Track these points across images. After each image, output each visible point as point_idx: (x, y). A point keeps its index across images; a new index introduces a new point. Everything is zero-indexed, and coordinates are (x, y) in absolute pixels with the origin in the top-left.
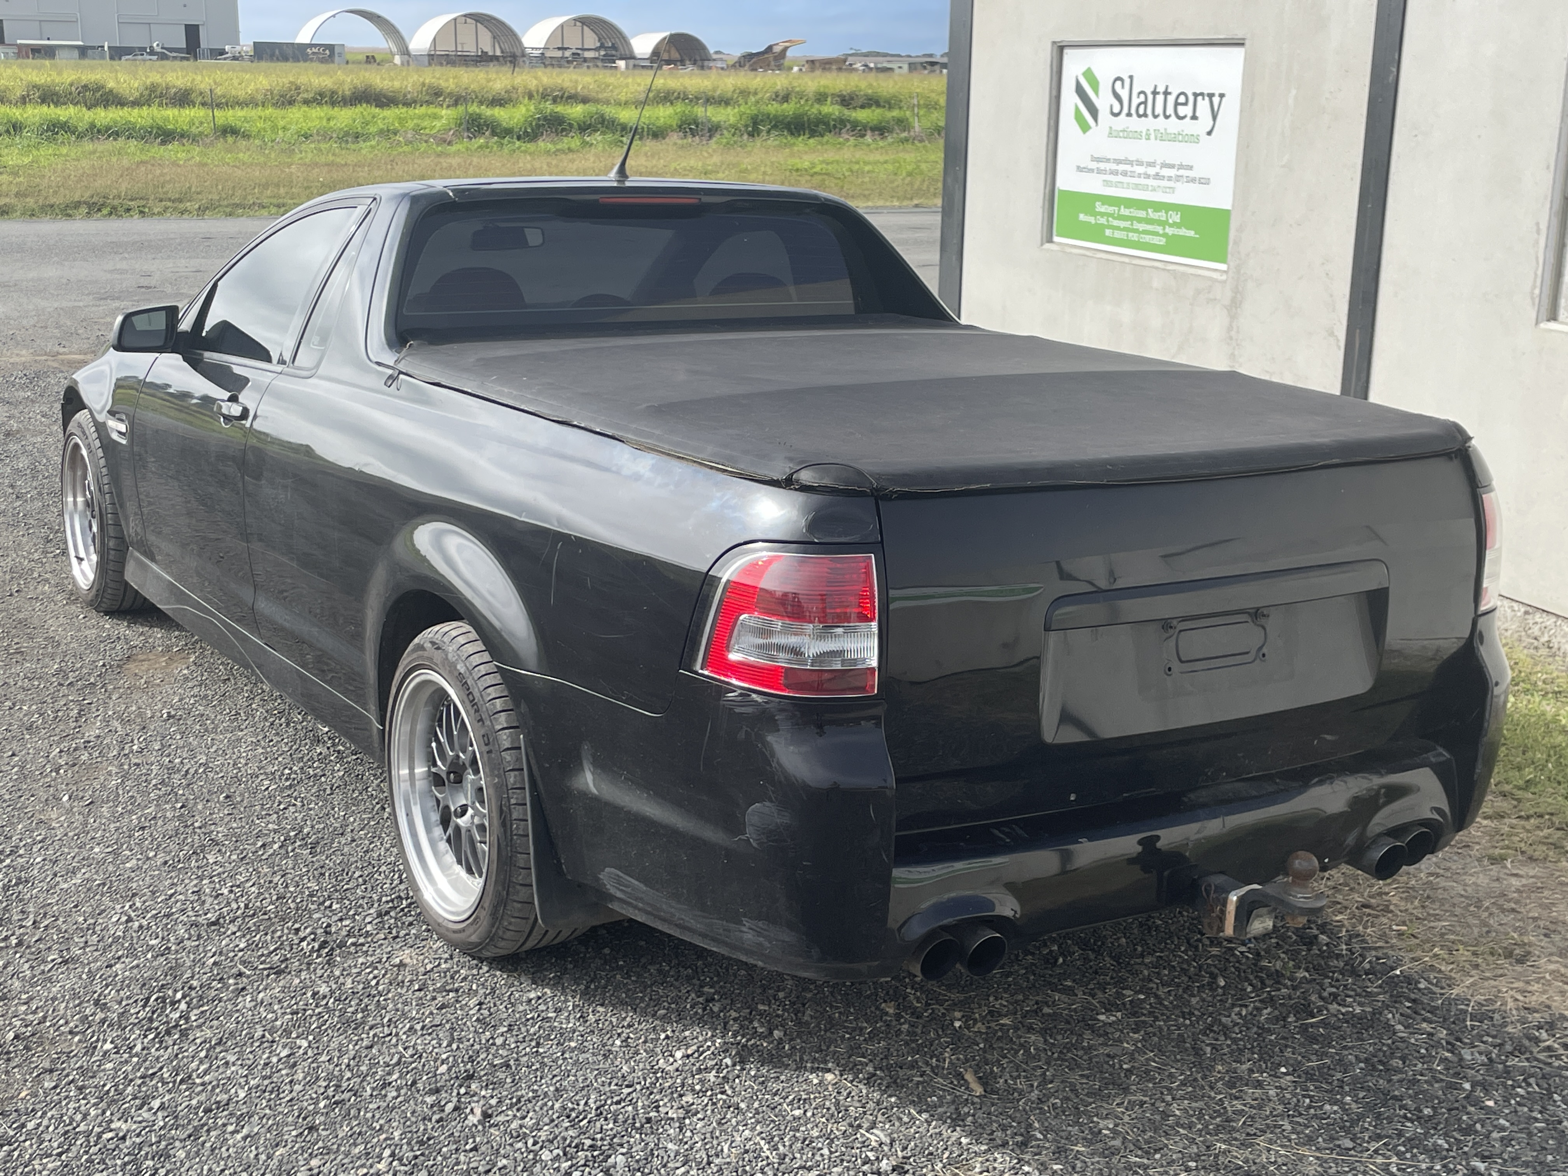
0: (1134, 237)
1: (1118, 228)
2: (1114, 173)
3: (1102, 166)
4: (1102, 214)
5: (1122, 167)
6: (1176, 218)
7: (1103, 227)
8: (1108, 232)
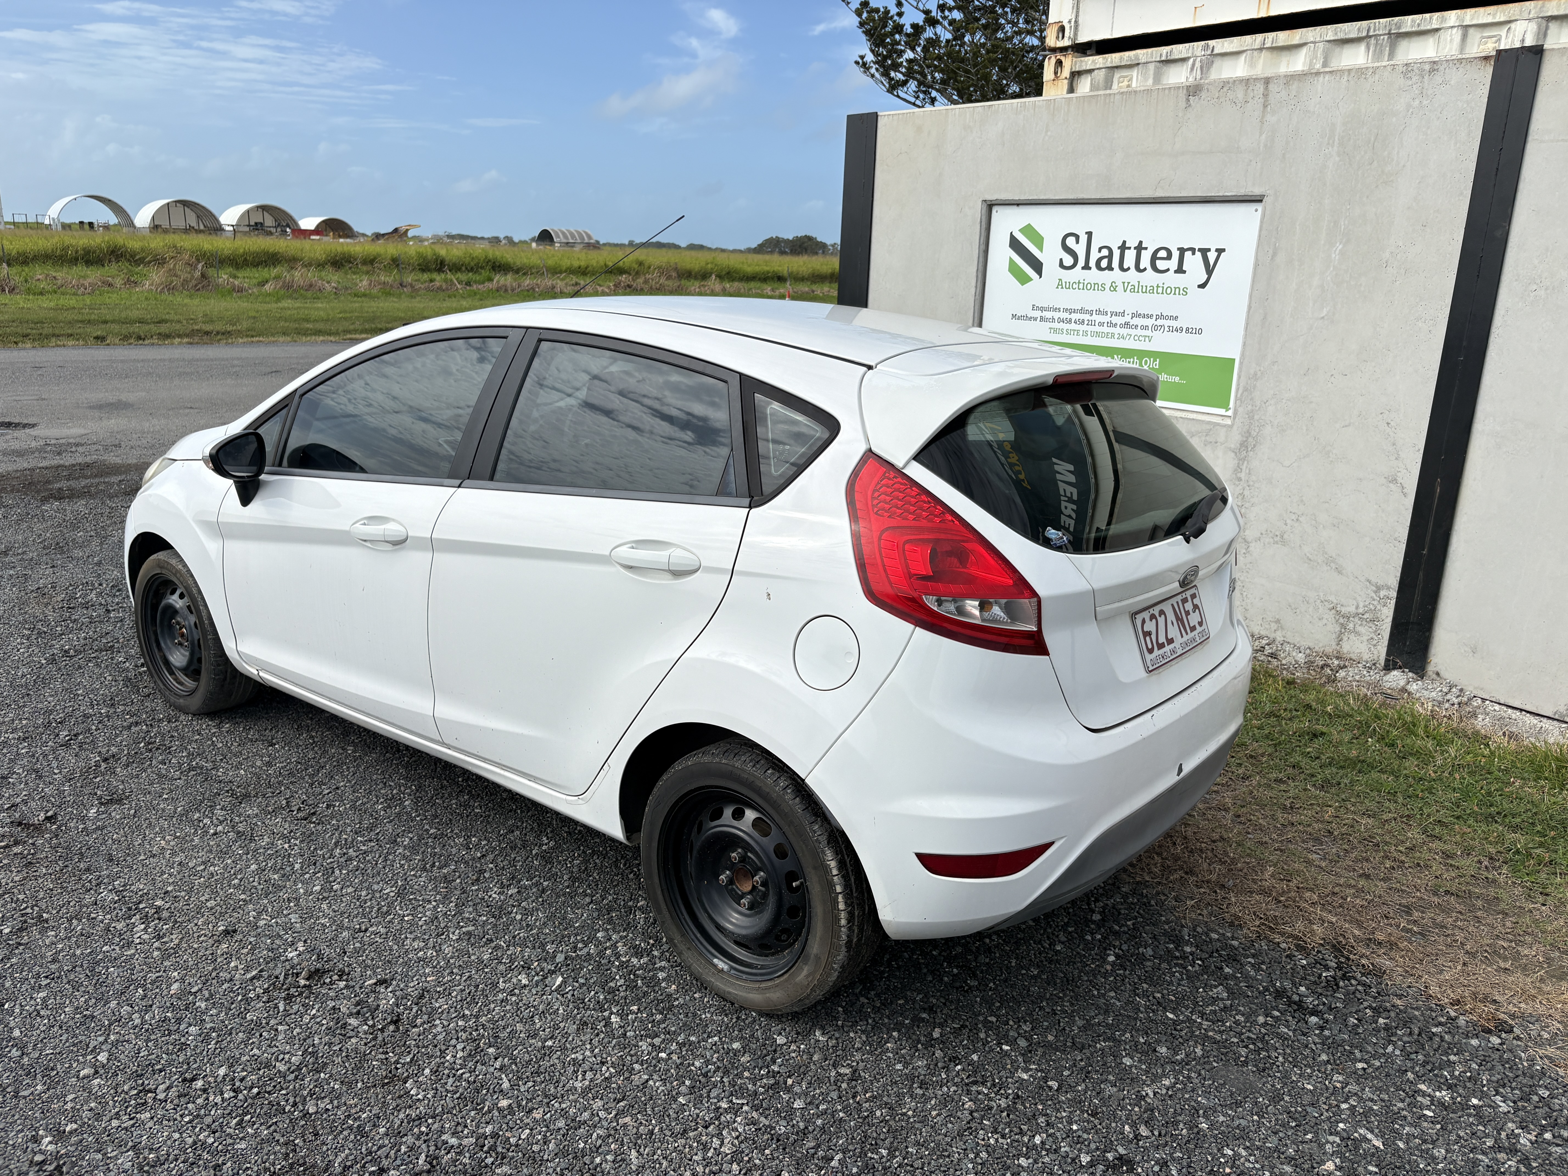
2: (1066, 321)
3: (1048, 314)
5: (1076, 316)
6: (1153, 364)
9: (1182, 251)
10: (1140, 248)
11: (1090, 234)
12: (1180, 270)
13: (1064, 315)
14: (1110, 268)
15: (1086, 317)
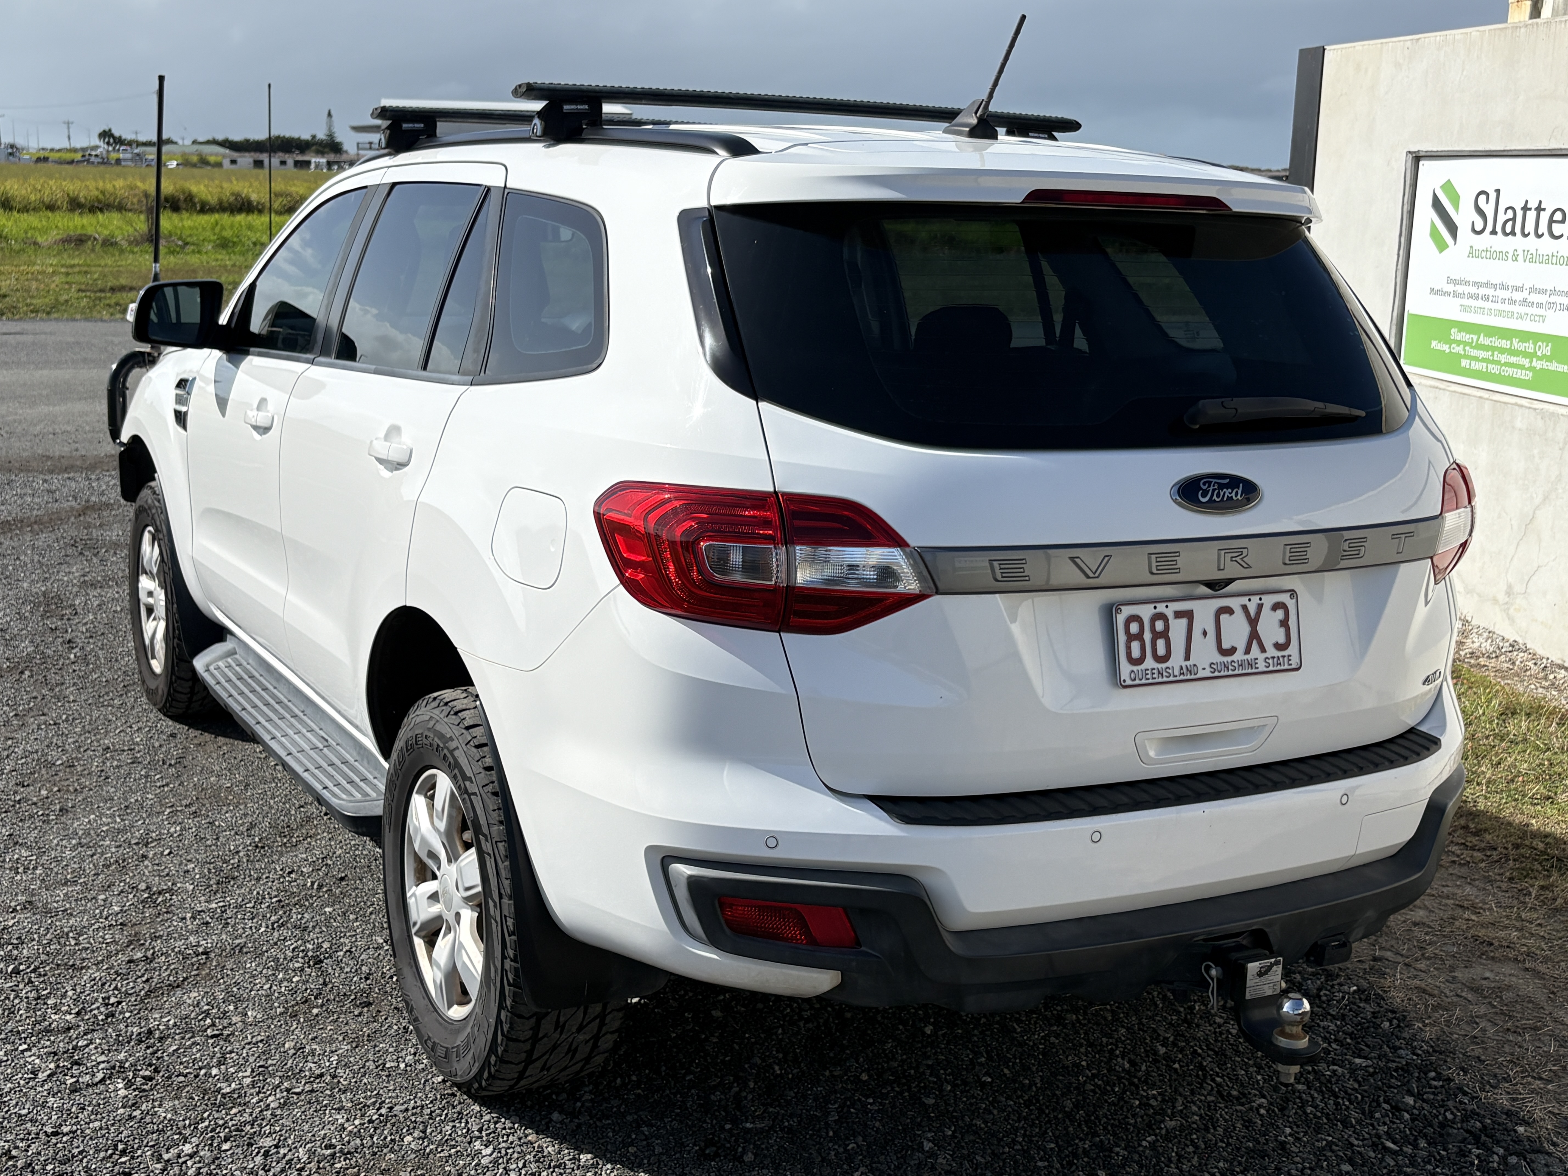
0: (1494, 369)
1: (1476, 359)
3: (1460, 289)
4: (1459, 343)
5: (1482, 291)
6: (1546, 349)
7: (1459, 357)
8: (1464, 362)
10: (1539, 209)
11: (1498, 191)
13: (1473, 290)
14: (1513, 233)
15: (1489, 292)
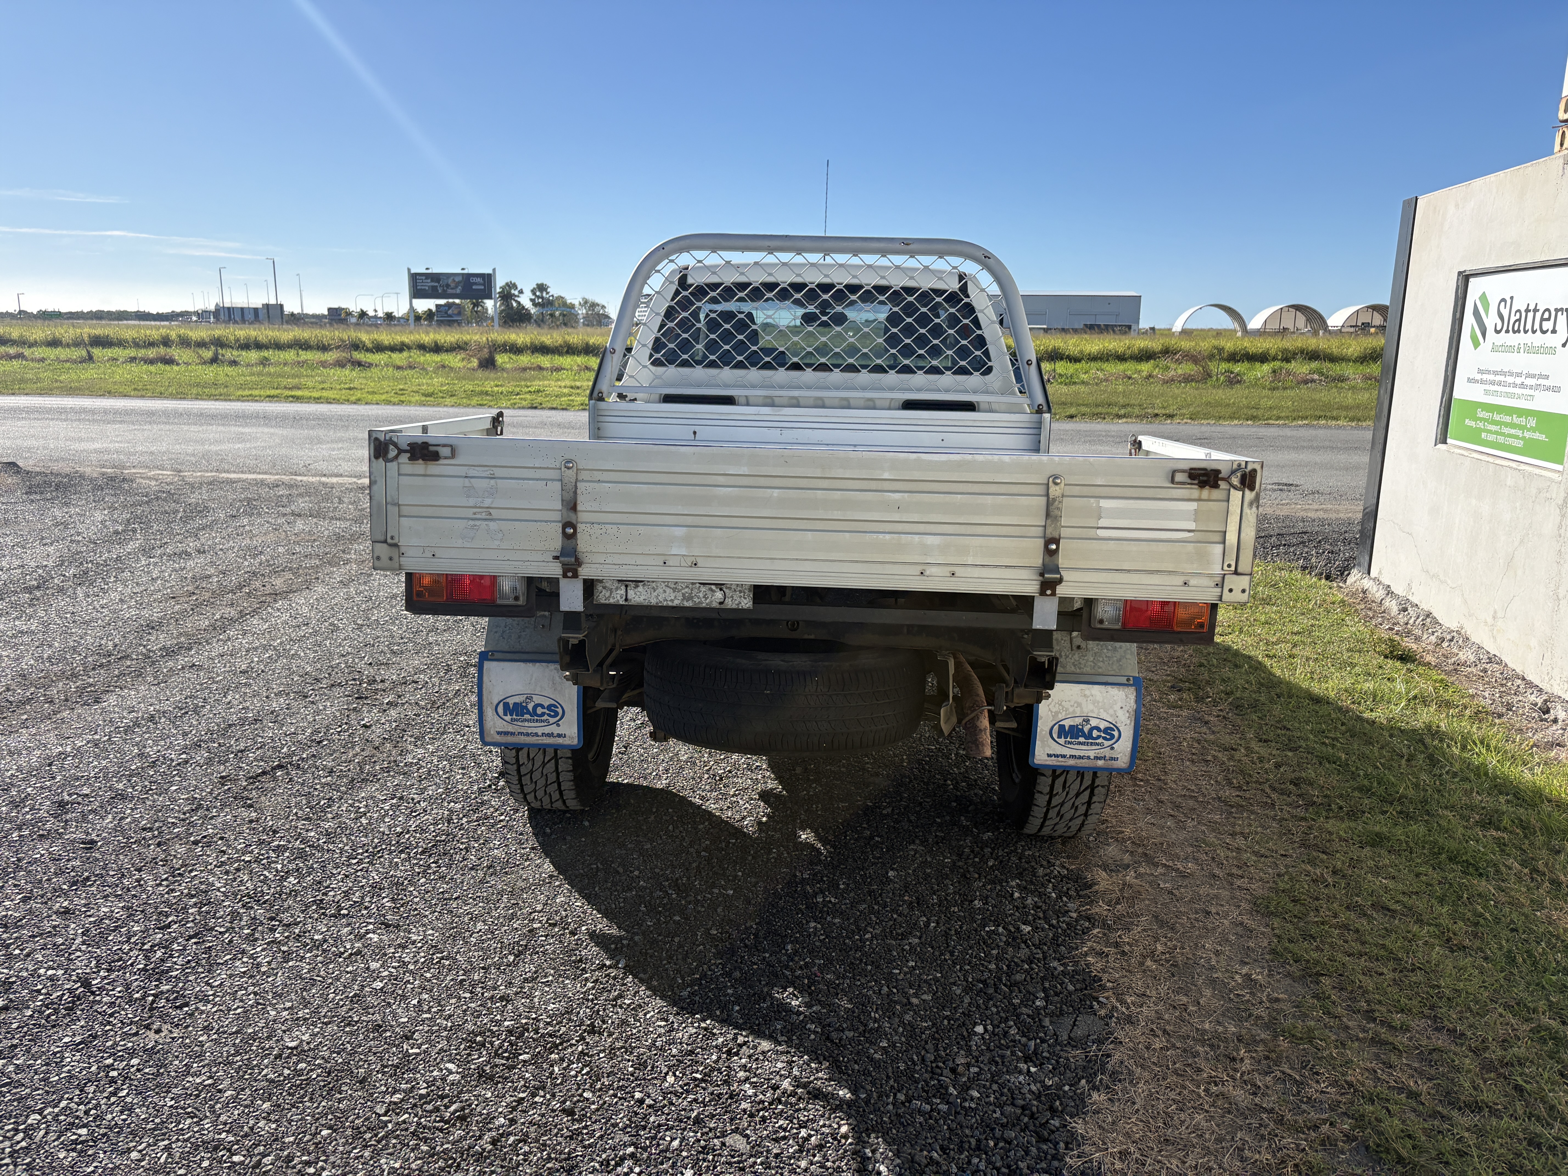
0: (1501, 439)
1: (1490, 432)
2: (1493, 383)
3: (1485, 377)
4: (1481, 419)
5: (1499, 378)
6: (1533, 423)
7: (1480, 430)
8: (1483, 435)
9: (1557, 310)
10: (1536, 310)
11: (1512, 298)
12: (1554, 331)
13: (1491, 377)
14: (1519, 331)
15: (1502, 378)
